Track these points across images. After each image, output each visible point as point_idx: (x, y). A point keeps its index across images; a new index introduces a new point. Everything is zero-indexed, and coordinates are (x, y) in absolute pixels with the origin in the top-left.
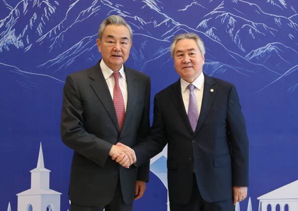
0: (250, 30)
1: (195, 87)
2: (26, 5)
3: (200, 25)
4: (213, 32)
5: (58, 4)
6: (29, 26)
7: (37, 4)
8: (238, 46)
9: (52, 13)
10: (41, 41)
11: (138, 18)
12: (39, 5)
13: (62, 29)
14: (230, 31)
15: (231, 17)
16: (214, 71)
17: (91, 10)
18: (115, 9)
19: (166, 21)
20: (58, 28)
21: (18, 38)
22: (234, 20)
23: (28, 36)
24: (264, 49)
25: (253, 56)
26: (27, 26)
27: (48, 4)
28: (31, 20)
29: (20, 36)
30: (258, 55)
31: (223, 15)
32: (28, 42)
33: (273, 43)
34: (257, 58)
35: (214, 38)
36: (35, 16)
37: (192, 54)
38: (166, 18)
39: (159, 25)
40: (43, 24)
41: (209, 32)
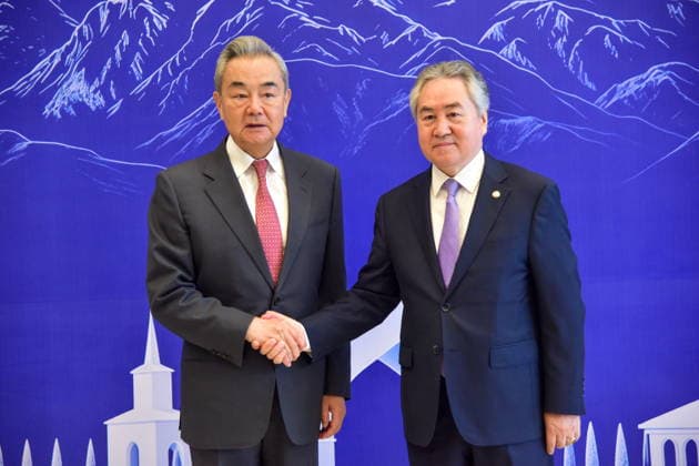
0: (607, 37)
1: (460, 186)
2: (104, 15)
3: (487, 34)
4: (518, 49)
5: (172, 8)
6: (114, 61)
7: (127, 12)
8: (579, 77)
9: (160, 28)
10: (142, 92)
11: (347, 29)
12: (133, 13)
13: (184, 64)
14: (559, 45)
15: (560, 12)
16: (522, 139)
17: (244, 17)
18: (296, 13)
19: (408, 31)
20: (174, 61)
21: (93, 88)
22: (567, 17)
23: (112, 83)
24: (642, 81)
25: (614, 99)
26: (109, 61)
27: (151, 9)
28: (117, 48)
29: (97, 83)
30: (627, 94)
31: (541, 6)
32: (114, 95)
33: (665, 65)
34: (626, 101)
35: (519, 64)
36: (125, 38)
37: (454, 115)
38: (408, 25)
39: (394, 42)
40: (143, 54)
41: (509, 51)
